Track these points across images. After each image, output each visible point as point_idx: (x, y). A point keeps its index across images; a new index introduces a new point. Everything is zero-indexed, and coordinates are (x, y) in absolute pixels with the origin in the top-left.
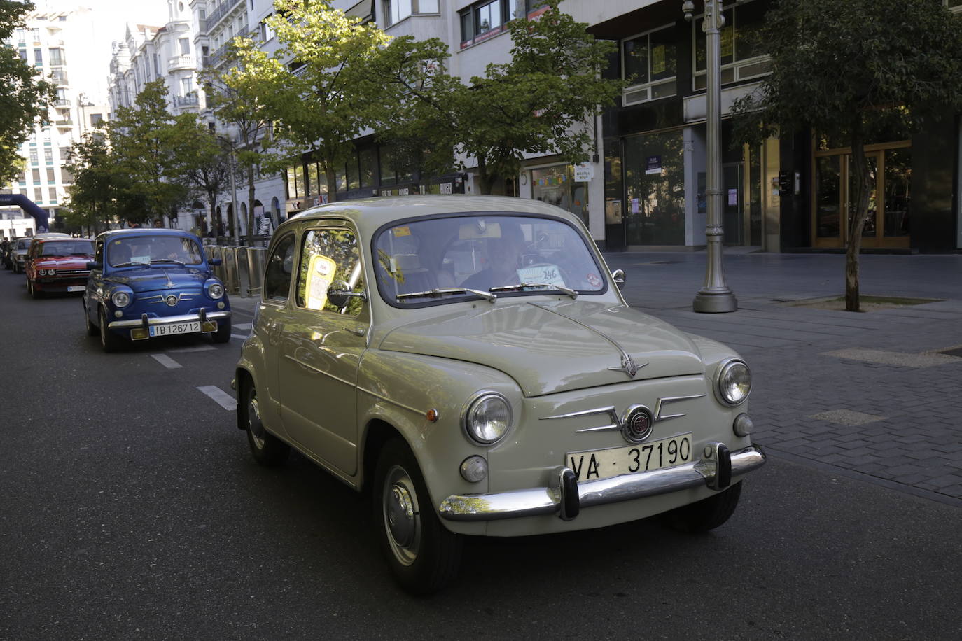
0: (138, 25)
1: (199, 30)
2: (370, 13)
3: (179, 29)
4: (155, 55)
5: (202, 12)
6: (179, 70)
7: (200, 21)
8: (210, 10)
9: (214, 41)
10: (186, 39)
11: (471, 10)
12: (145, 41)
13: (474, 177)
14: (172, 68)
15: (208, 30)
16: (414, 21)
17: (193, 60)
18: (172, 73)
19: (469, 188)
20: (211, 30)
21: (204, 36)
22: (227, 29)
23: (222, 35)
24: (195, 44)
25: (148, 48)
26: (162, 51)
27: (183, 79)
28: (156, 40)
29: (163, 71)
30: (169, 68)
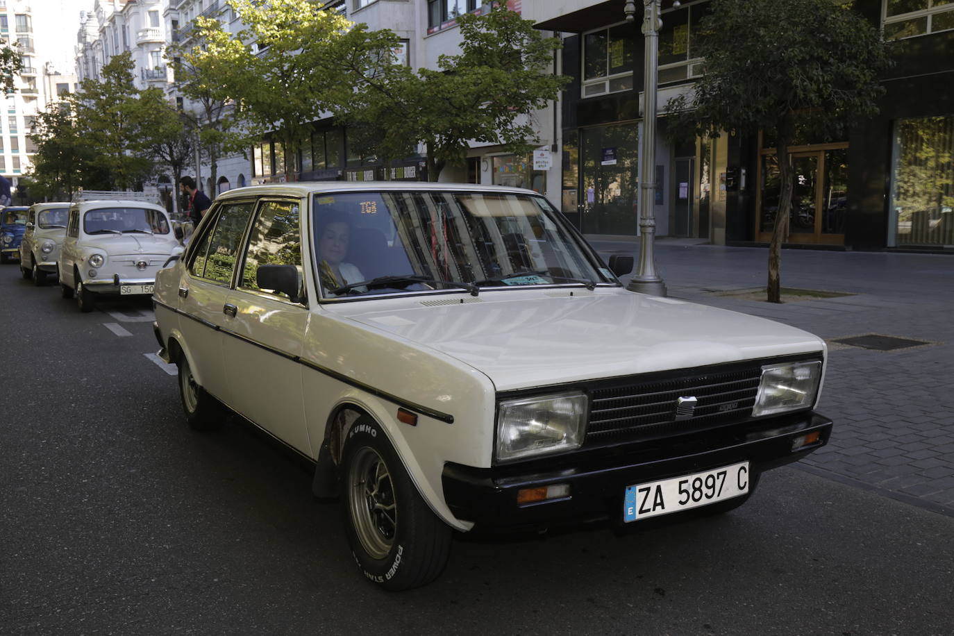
1: (169, 3)
3: (148, 2)
4: (124, 27)
6: (148, 43)
9: (183, 15)
10: (156, 12)
12: (114, 12)
14: (141, 40)
15: (177, 4)
16: (382, 5)
17: (162, 33)
18: (140, 45)
20: (181, 4)
21: (174, 9)
22: (197, 3)
23: (192, 9)
24: (164, 17)
25: (116, 18)
26: (131, 23)
27: (152, 52)
28: (125, 11)
29: (131, 43)
30: (139, 40)
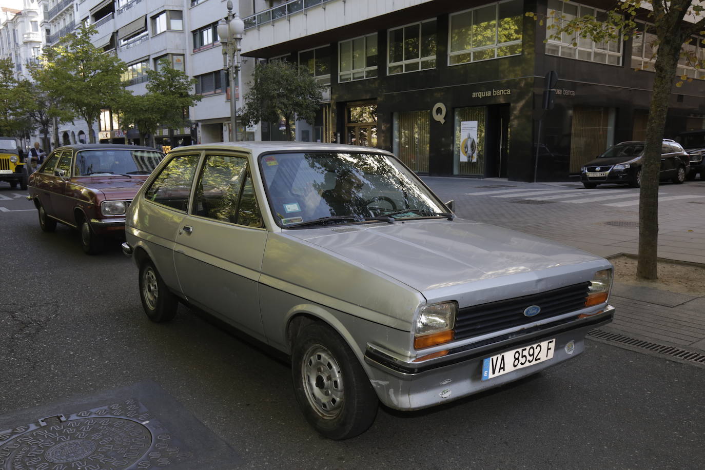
0: (2, 8)
1: (43, 18)
2: (144, 25)
3: (30, 15)
4: (14, 30)
5: (46, 7)
6: (31, 42)
7: (44, 12)
8: (51, 7)
9: (53, 26)
10: (36, 22)
11: (198, 32)
12: (7, 20)
13: (202, 125)
14: (26, 40)
15: (49, 19)
16: (168, 34)
17: (40, 36)
18: (26, 43)
19: (199, 132)
20: (52, 19)
21: (47, 22)
22: (62, 20)
23: (59, 23)
24: (41, 27)
25: (9, 24)
26: (19, 28)
27: (34, 48)
28: (15, 20)
29: (19, 41)
30: (24, 40)
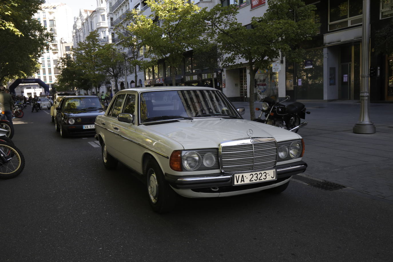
0: (84, 10)
1: (109, 11)
3: (101, 11)
4: (91, 22)
5: (111, 4)
6: (101, 28)
7: (110, 7)
8: (114, 3)
9: (115, 15)
10: (104, 15)
12: (87, 16)
13: (226, 70)
14: (98, 27)
15: (112, 11)
16: (201, 4)
17: (106, 24)
18: (98, 29)
19: (224, 75)
20: (114, 11)
21: (111, 13)
22: (121, 10)
23: (119, 13)
24: (107, 17)
25: (88, 19)
26: (94, 20)
27: (102, 31)
28: (92, 16)
29: (94, 28)
